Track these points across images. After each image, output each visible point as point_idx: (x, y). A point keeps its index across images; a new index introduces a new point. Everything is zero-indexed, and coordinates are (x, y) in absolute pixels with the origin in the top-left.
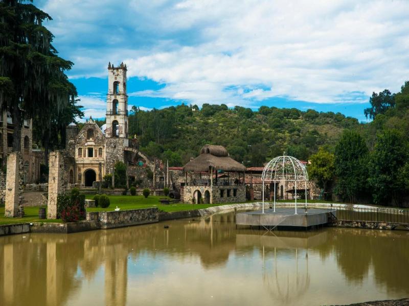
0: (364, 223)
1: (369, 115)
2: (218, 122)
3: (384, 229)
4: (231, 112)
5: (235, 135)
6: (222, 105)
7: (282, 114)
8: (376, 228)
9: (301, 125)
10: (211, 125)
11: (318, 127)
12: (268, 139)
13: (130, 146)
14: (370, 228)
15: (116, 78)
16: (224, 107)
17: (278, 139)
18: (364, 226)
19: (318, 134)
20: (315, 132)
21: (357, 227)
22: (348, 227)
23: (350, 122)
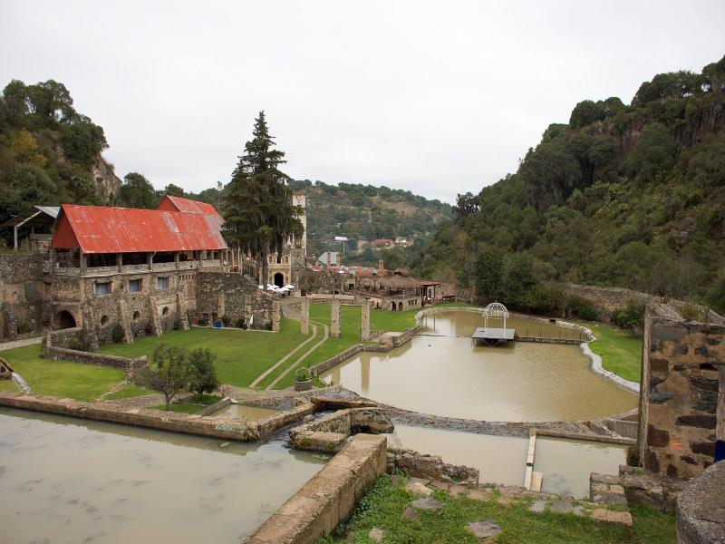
4: (314, 188)
7: (362, 192)
9: (380, 204)
17: (363, 217)
23: (420, 201)
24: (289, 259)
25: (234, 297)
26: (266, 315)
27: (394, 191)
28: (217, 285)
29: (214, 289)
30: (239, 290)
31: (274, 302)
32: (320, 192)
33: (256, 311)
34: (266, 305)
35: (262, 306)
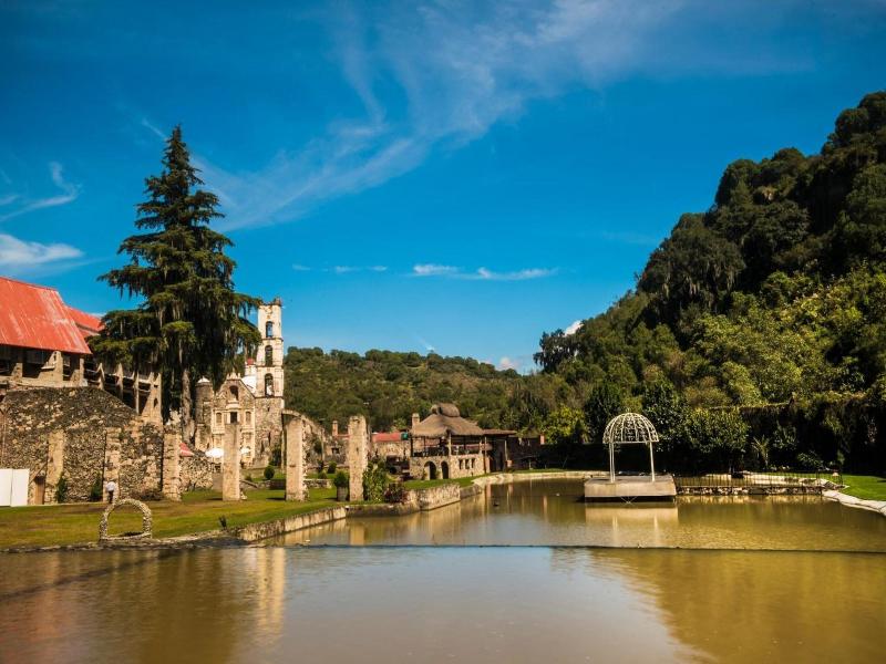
0: (717, 489)
1: (539, 361)
2: (313, 372)
3: (740, 493)
4: (327, 358)
5: (341, 389)
6: (316, 348)
7: (400, 360)
8: (730, 494)
9: (426, 375)
10: (306, 376)
11: (449, 378)
12: (387, 394)
13: (286, 408)
14: (724, 495)
15: (269, 317)
16: (318, 352)
17: (399, 393)
18: (716, 492)
19: (450, 385)
20: (446, 383)
21: (708, 495)
22: (696, 495)
23: (487, 371)
24: (253, 415)
25: (84, 436)
26: (152, 468)
27: (447, 359)
28: (46, 414)
29: (41, 426)
30: (95, 421)
31: (168, 437)
32: (336, 363)
33: (130, 461)
34: (150, 447)
35: (142, 449)
